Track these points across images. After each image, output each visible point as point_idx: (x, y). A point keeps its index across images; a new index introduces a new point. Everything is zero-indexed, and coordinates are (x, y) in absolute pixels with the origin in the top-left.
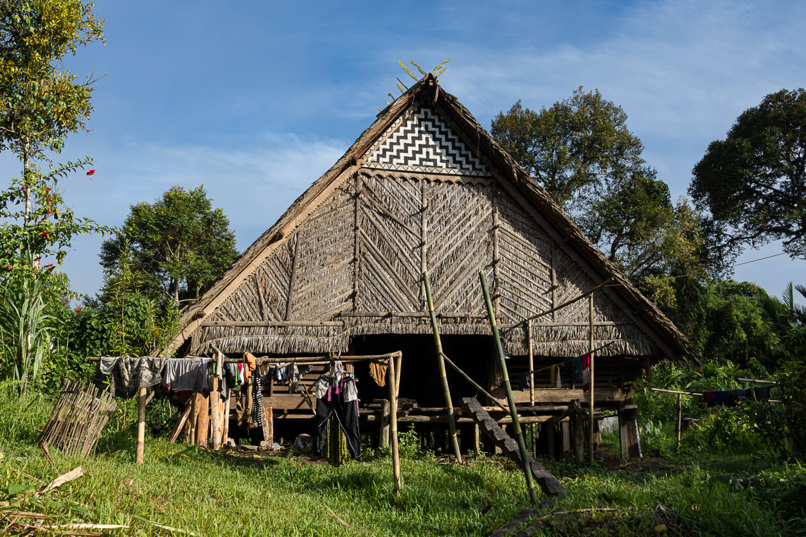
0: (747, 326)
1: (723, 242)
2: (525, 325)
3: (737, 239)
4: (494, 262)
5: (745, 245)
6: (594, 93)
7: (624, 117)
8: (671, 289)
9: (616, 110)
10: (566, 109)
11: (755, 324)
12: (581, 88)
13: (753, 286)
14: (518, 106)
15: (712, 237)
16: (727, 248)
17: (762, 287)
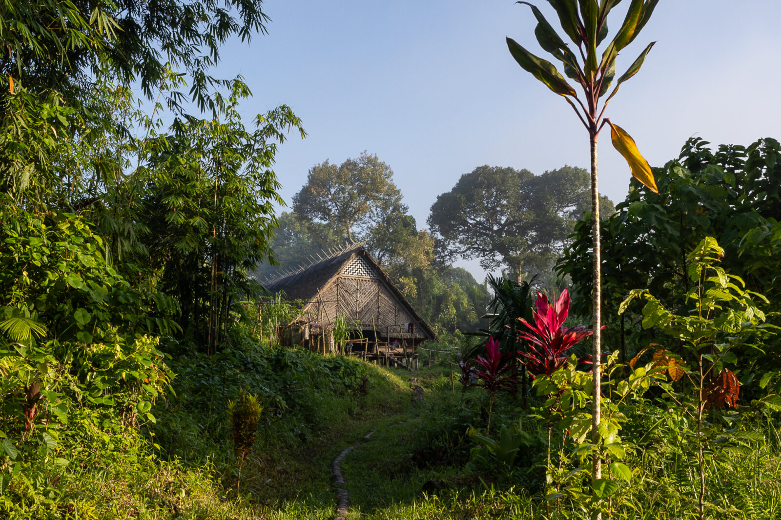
0: (457, 305)
1: (446, 253)
2: (387, 328)
3: (454, 252)
4: (379, 307)
5: (459, 256)
6: (373, 156)
7: (391, 173)
8: (415, 286)
9: (387, 168)
10: (355, 165)
11: (462, 303)
12: (366, 151)
13: (464, 271)
14: (327, 163)
15: (439, 249)
16: (448, 257)
17: (470, 272)
